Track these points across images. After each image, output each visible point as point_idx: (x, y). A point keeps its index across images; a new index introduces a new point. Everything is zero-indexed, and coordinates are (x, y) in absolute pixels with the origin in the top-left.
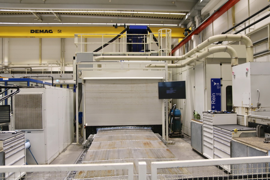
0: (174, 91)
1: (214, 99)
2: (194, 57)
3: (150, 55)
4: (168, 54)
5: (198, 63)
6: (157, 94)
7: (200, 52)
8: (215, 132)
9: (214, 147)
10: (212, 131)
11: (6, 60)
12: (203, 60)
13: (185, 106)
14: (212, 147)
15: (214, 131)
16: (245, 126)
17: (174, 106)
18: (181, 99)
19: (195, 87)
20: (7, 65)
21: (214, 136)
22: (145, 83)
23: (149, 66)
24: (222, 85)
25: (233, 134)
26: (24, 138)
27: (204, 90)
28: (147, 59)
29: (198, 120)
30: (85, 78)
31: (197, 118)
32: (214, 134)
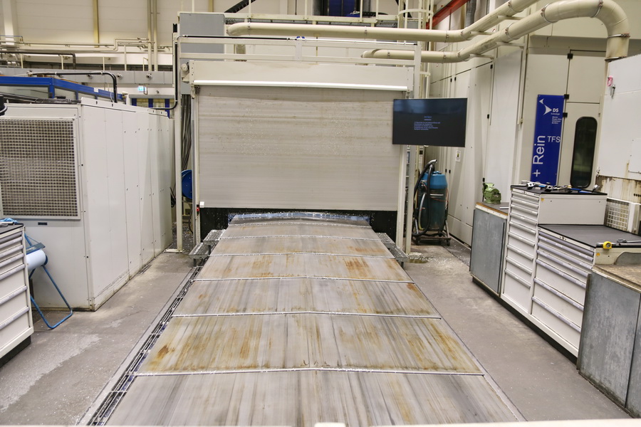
0: (434, 125)
1: (541, 151)
2: (496, 32)
3: (375, 25)
4: (424, 25)
5: (504, 49)
6: (388, 131)
7: (514, 18)
8: (541, 244)
9: (535, 283)
10: (533, 241)
11: (9, 31)
12: (521, 41)
13: (460, 164)
14: (530, 283)
15: (539, 240)
16: (628, 232)
17: (431, 164)
18: (449, 148)
19: (493, 117)
20: (13, 44)
21: (538, 254)
22: (359, 101)
23: (371, 56)
24: (565, 115)
25: (599, 256)
26: (21, 242)
27: (517, 125)
28: (366, 35)
29: (496, 207)
30: (197, 82)
31: (492, 201)
32: (538, 247)
